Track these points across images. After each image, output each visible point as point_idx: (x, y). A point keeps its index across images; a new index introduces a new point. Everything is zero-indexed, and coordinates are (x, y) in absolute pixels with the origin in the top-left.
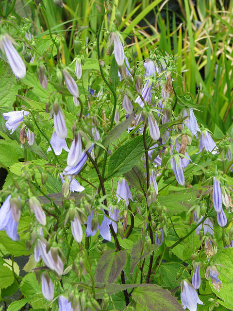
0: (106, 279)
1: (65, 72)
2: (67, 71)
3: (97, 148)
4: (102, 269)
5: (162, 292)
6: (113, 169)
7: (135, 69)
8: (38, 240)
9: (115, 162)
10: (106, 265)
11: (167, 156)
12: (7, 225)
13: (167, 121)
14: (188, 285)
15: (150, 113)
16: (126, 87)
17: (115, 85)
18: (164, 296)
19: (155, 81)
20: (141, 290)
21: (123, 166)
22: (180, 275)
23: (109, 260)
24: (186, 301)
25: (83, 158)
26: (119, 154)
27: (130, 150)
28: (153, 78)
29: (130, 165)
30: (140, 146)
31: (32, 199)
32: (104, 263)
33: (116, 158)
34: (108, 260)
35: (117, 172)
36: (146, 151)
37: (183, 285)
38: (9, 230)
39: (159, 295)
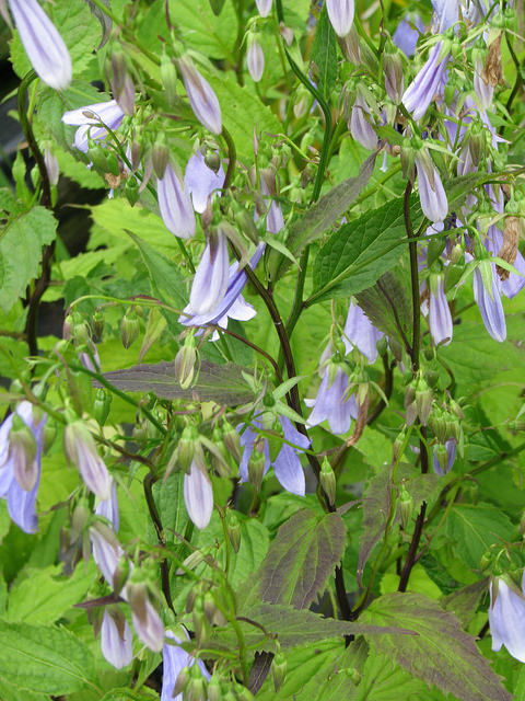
0: (288, 597)
1: (185, 66)
2: (189, 63)
3: (273, 257)
4: (279, 566)
5: (437, 619)
6: (327, 279)
7: (383, 39)
8: (92, 529)
9: (332, 262)
10: (289, 557)
11: (459, 264)
12: (10, 489)
13: (470, 169)
14: (510, 590)
15: (423, 153)
16: (356, 82)
17: (328, 82)
18: (444, 631)
19: (456, 46)
20: (386, 608)
21: (353, 273)
22: (490, 563)
23: (298, 543)
24: (501, 630)
25: (234, 282)
26: (345, 241)
27: (372, 231)
28: (452, 38)
29: (371, 274)
30: (399, 223)
31: (74, 428)
32: (284, 548)
33: (334, 251)
34: (296, 540)
35: (336, 287)
36: (412, 240)
37: (495, 589)
38: (15, 503)
39: (429, 627)
